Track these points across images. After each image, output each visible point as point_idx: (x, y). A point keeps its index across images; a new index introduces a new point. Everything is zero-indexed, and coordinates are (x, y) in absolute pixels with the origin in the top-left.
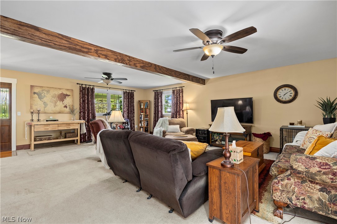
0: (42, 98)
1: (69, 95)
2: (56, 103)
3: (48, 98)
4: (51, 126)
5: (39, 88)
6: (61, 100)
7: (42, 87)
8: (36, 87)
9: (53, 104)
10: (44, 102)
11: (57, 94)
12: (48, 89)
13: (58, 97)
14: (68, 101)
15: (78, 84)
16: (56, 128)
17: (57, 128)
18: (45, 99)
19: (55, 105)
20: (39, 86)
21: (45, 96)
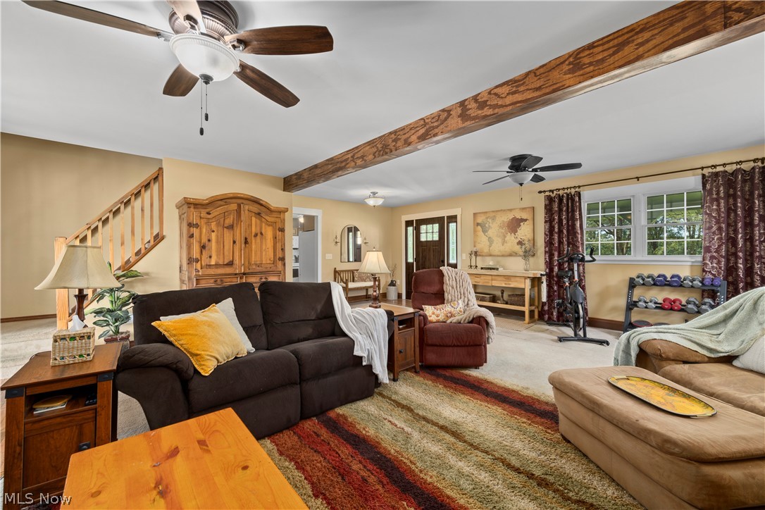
0: (487, 231)
1: (526, 220)
2: (505, 237)
3: (495, 229)
4: (483, 277)
5: (482, 215)
6: (512, 232)
7: (486, 212)
8: (479, 215)
9: (500, 240)
10: (489, 238)
11: (505, 220)
12: (494, 214)
13: (508, 226)
14: (525, 231)
15: (540, 192)
16: (488, 282)
17: (490, 282)
18: (490, 233)
19: (504, 242)
20: (482, 213)
21: (489, 226)
